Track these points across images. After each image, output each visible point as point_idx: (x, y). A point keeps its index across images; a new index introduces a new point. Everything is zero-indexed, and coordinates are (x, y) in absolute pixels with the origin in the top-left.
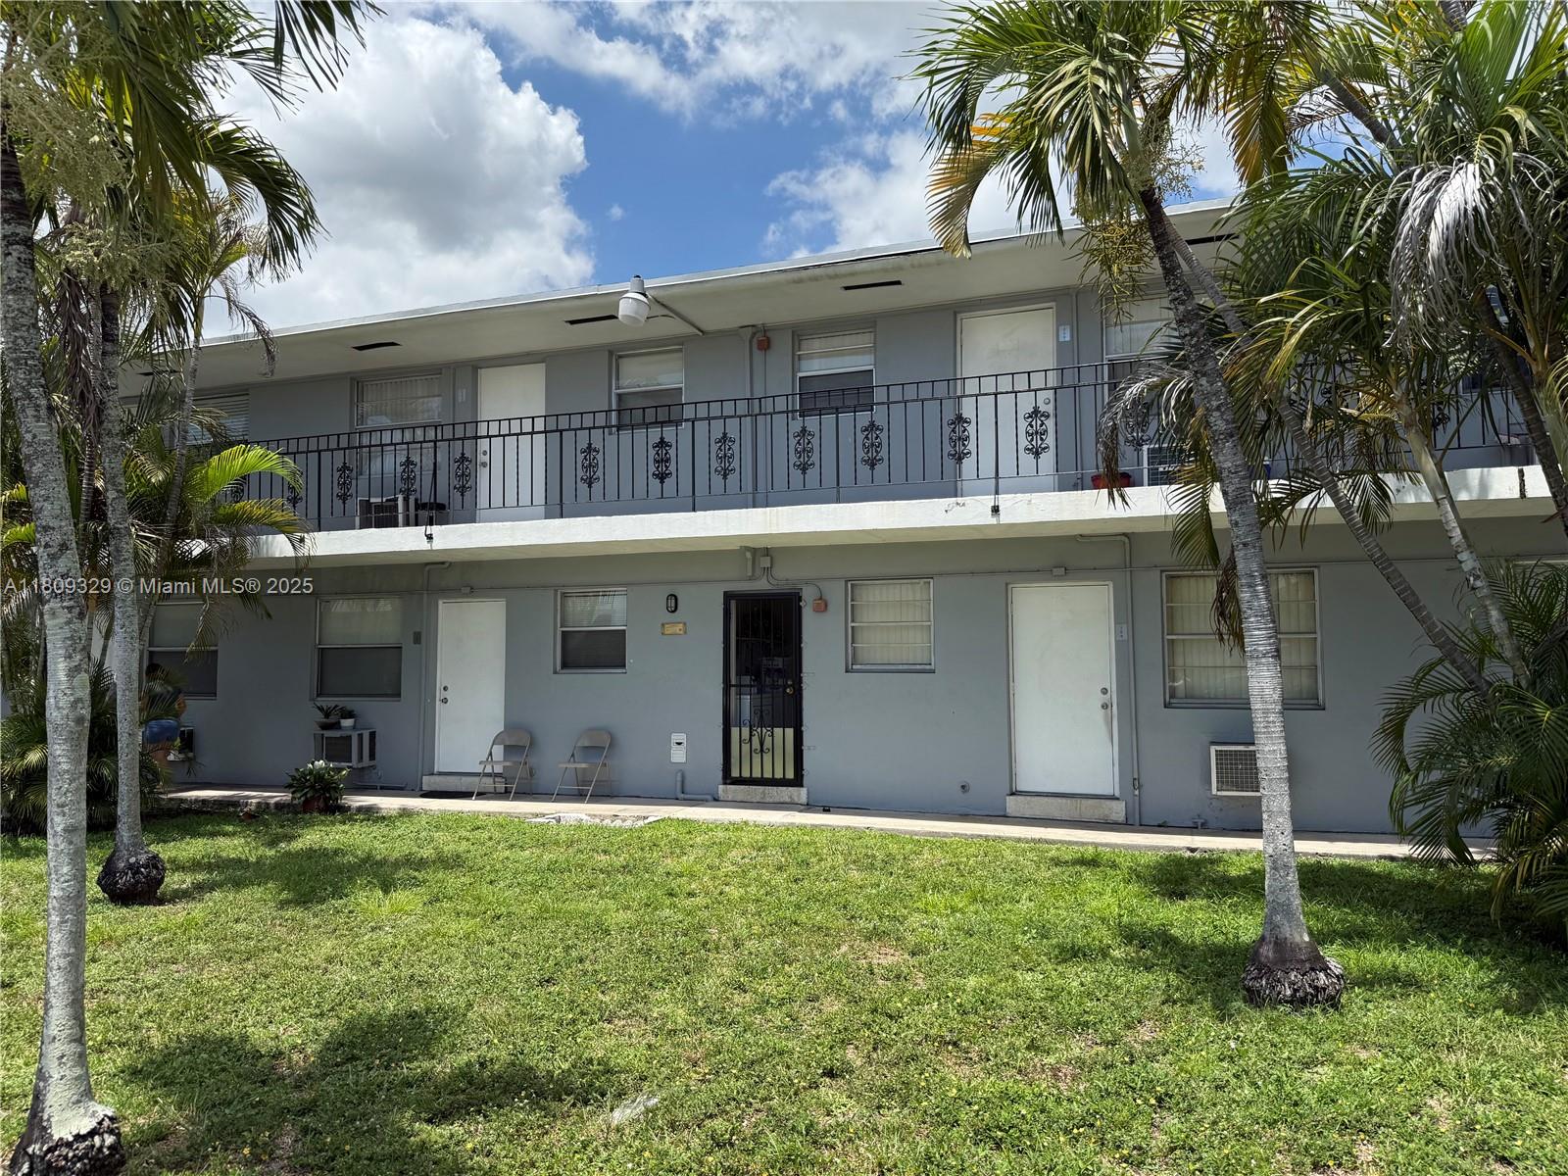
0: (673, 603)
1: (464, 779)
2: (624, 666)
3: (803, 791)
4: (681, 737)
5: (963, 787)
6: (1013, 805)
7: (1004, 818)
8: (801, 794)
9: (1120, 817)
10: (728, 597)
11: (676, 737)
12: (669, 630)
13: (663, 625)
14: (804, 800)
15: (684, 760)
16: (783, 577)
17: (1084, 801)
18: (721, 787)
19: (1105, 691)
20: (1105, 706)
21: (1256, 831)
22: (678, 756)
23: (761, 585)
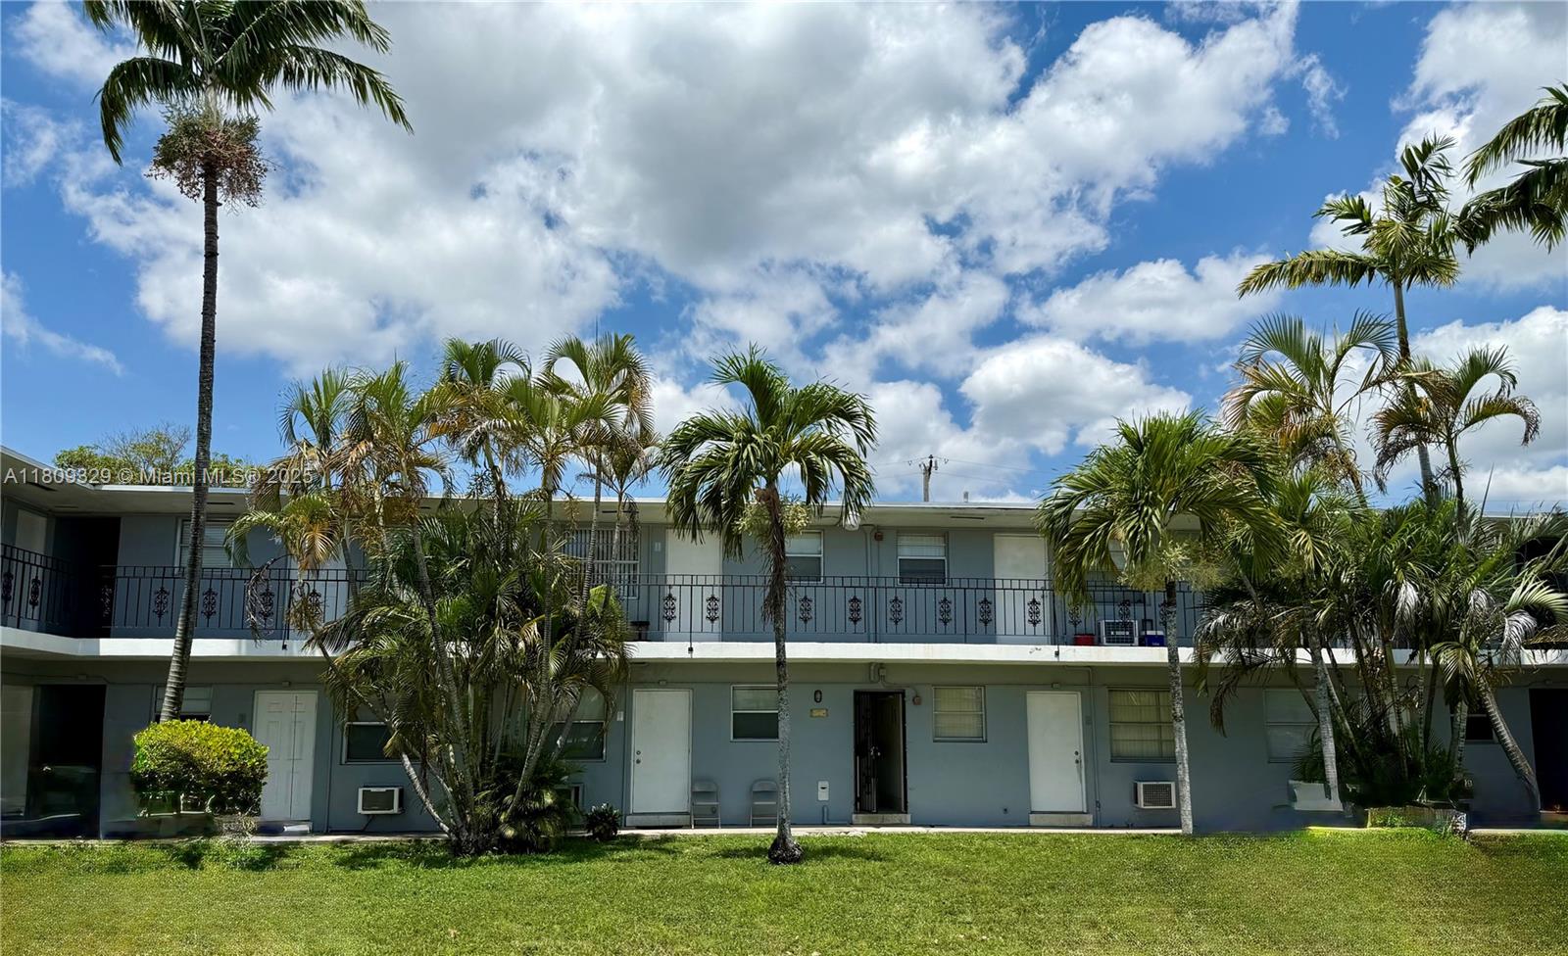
0: (818, 696)
1: (662, 817)
2: (777, 737)
3: (909, 816)
4: (826, 784)
5: (1006, 810)
6: (1033, 819)
7: (1029, 826)
8: (908, 818)
9: (1090, 823)
10: (857, 694)
11: (821, 784)
12: (815, 713)
13: (812, 711)
14: (909, 822)
15: (827, 799)
16: (894, 681)
17: (1072, 815)
18: (854, 816)
19: (1077, 753)
20: (1077, 762)
21: (1179, 826)
22: (823, 796)
23: (879, 687)
